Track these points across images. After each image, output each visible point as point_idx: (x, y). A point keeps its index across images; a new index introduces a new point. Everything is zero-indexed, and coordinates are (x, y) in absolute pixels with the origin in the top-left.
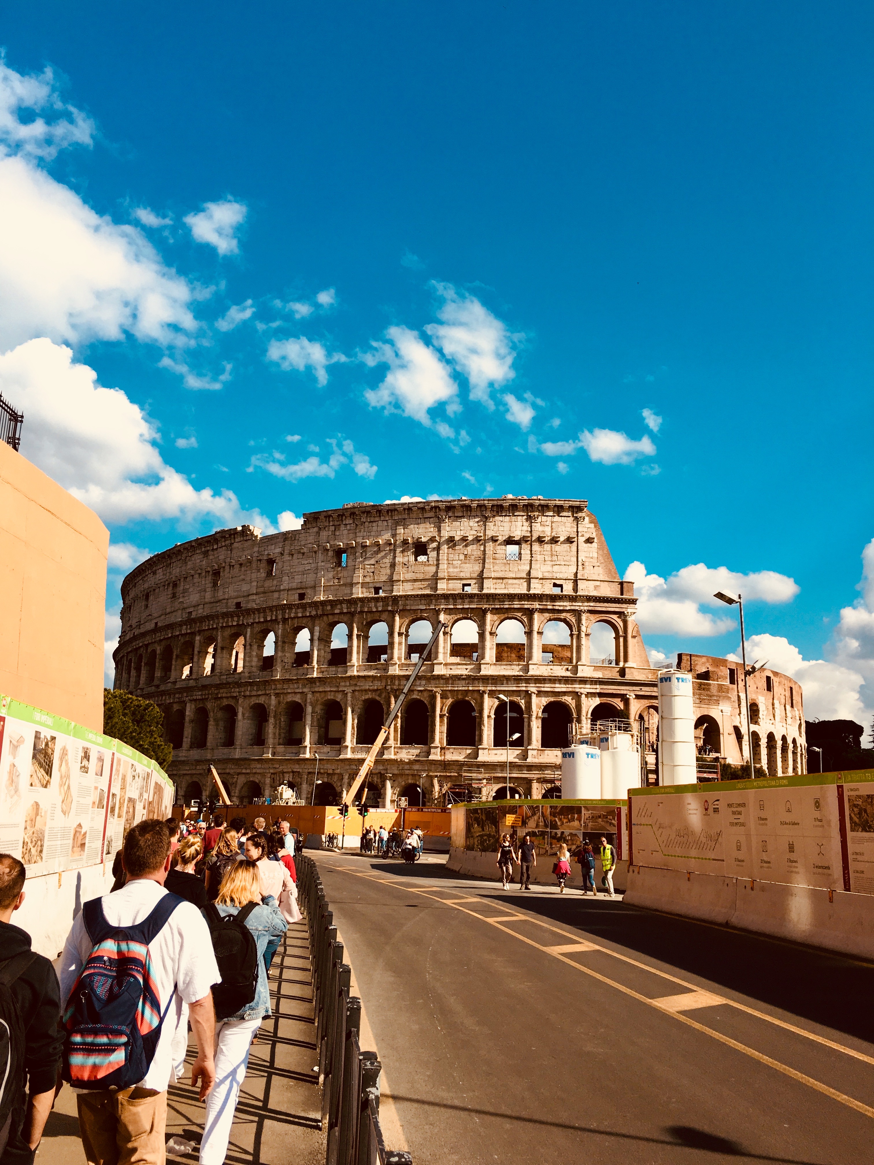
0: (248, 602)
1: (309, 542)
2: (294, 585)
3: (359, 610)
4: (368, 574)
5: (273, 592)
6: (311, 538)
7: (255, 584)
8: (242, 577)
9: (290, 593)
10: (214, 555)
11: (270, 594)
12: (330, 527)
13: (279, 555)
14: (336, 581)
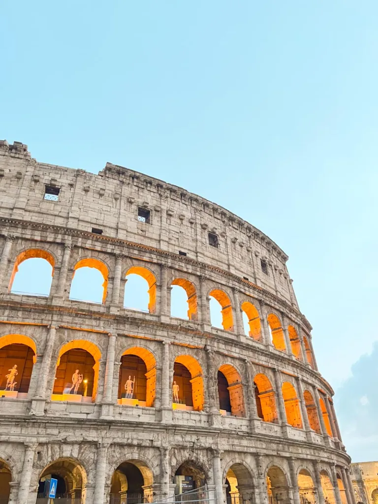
1: (107, 188)
3: (170, 264)
4: (173, 238)
5: (55, 216)
6: (111, 186)
9: (81, 223)
11: (51, 217)
12: (133, 186)
13: (67, 185)
14: (140, 232)
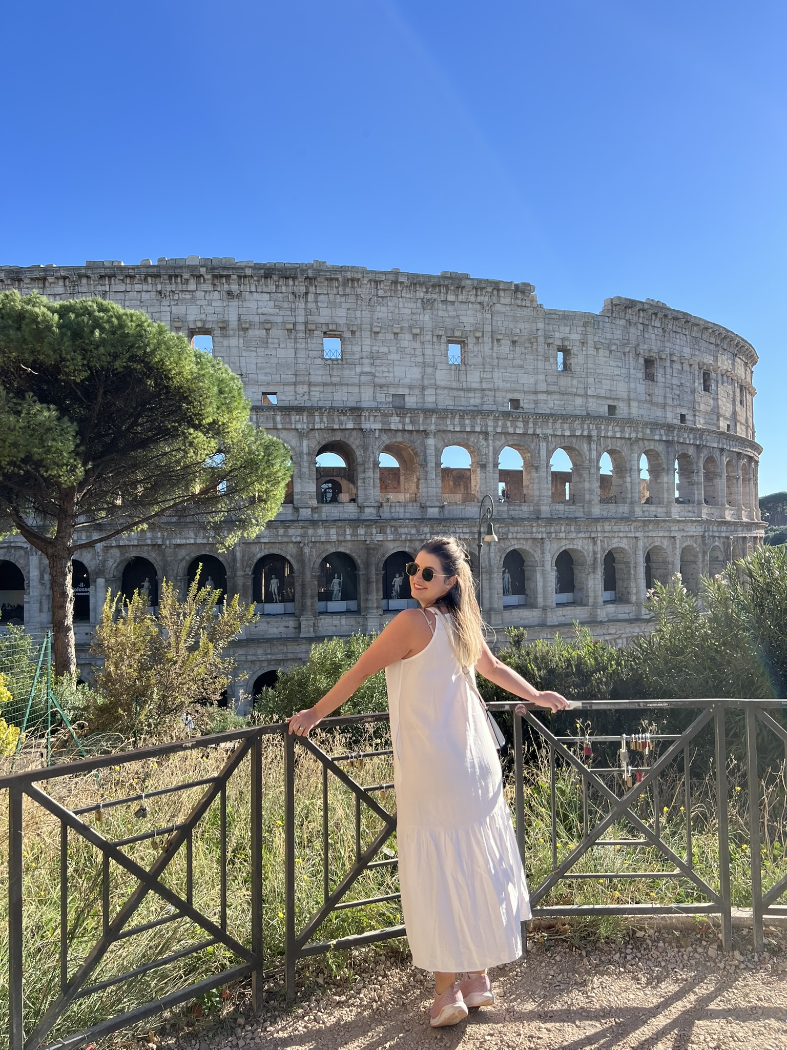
0: (536, 402)
2: (602, 393)
3: (676, 439)
4: (675, 397)
6: (618, 332)
7: (542, 377)
8: (518, 362)
9: (598, 402)
10: (446, 310)
11: (570, 397)
12: (639, 324)
13: (577, 344)
14: (648, 398)
